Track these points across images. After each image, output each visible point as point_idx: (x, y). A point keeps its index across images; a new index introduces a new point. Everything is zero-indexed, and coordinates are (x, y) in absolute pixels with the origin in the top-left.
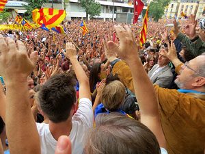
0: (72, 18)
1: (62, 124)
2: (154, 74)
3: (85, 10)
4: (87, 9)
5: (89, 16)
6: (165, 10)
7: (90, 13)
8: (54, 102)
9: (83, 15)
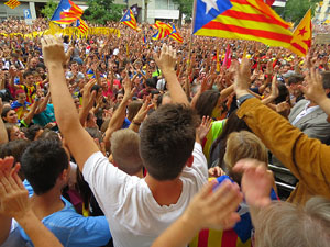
0: (156, 19)
1: (168, 183)
2: (299, 117)
3: (177, 6)
4: (182, 6)
5: (184, 16)
6: (317, 9)
7: (185, 13)
8: (166, 147)
9: (174, 14)
